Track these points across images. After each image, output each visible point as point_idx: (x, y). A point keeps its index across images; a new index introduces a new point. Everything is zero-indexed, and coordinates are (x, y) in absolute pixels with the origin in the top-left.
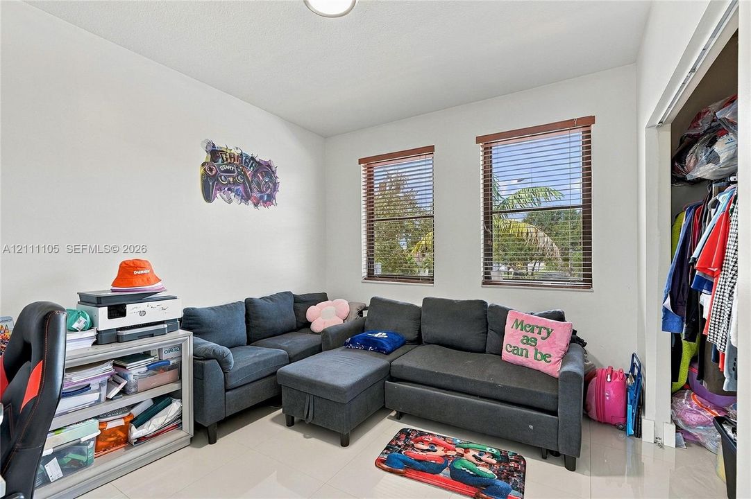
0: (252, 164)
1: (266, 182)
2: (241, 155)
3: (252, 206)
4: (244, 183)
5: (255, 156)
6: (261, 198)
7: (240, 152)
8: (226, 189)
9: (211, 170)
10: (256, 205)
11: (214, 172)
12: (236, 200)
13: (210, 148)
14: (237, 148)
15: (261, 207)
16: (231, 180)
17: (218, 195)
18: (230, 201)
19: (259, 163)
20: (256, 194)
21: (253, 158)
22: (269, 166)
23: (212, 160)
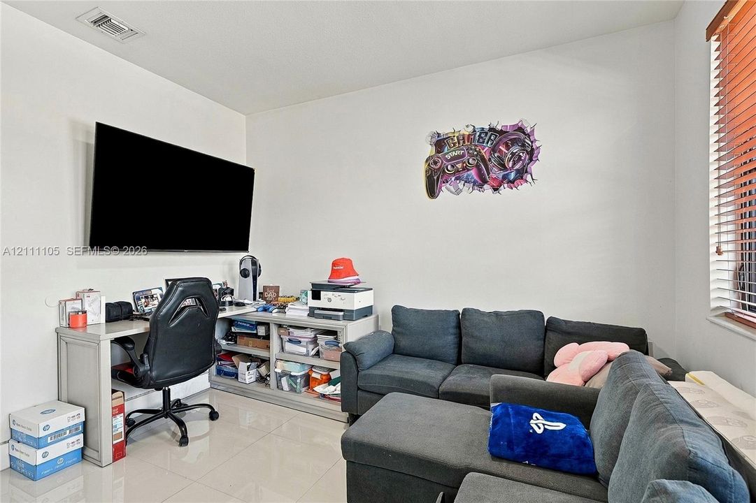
0: (490, 137)
1: (513, 154)
2: (474, 131)
3: (491, 191)
4: (478, 166)
5: (494, 125)
6: (505, 177)
7: (471, 129)
8: (453, 179)
9: (435, 163)
10: (496, 189)
11: (439, 164)
12: (466, 189)
13: (434, 140)
14: (467, 126)
15: (505, 190)
16: (459, 166)
17: (443, 188)
18: (458, 192)
19: (501, 132)
20: (497, 173)
21: (492, 129)
22: (520, 129)
23: (438, 152)
